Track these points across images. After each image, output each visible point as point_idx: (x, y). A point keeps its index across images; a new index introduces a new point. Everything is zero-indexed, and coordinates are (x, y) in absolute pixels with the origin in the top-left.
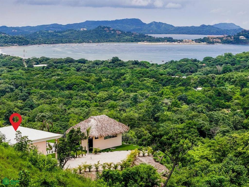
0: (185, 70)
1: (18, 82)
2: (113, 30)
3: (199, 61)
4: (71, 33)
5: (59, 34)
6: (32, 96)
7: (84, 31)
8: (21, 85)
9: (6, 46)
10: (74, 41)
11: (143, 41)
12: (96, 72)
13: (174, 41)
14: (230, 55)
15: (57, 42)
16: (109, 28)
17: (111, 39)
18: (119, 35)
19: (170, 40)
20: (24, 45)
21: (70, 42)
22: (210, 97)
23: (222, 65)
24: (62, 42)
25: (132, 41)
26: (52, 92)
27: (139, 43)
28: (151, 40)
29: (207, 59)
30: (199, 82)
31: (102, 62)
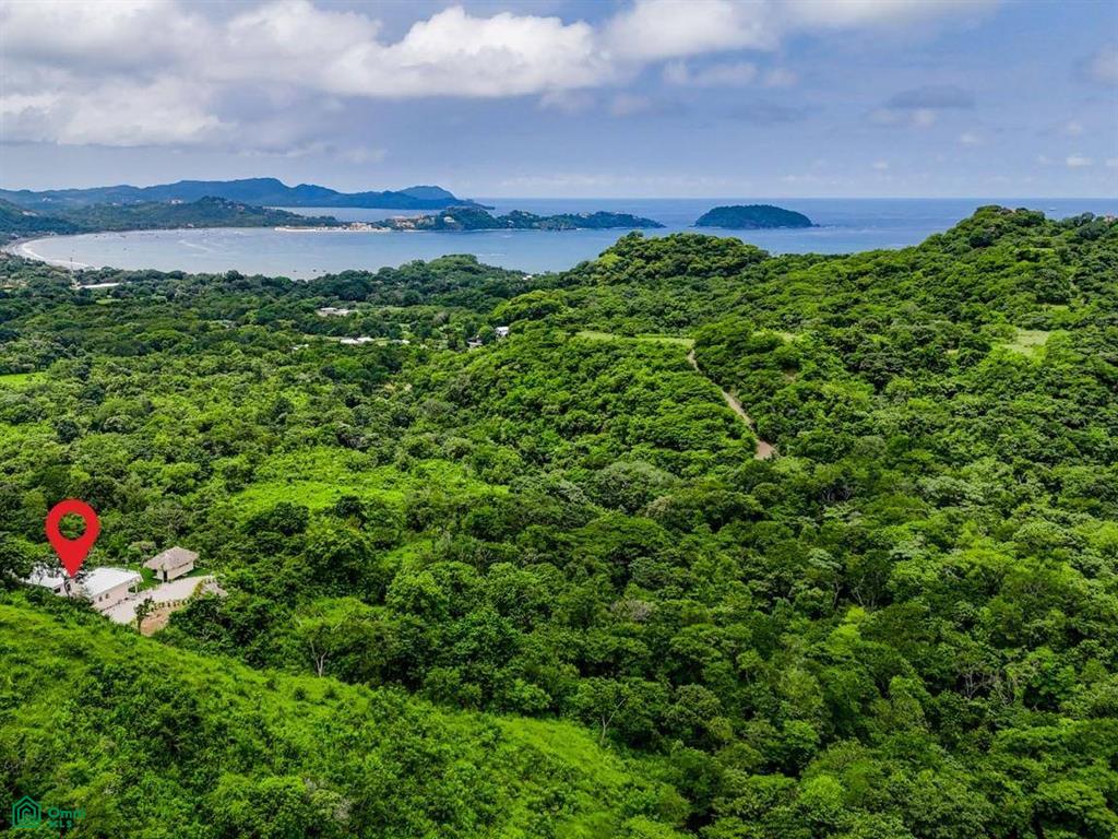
0: (346, 295)
1: (67, 334)
2: (231, 204)
3: (371, 275)
4: (156, 208)
5: (134, 210)
6: (95, 370)
7: (179, 204)
8: (73, 342)
9: (34, 236)
10: (161, 224)
11: (284, 225)
12: (200, 305)
13: (338, 225)
14: (421, 264)
15: (130, 227)
16: (223, 200)
17: (227, 222)
18: (241, 213)
19: (330, 222)
20: (68, 233)
21: (154, 227)
22: (369, 367)
23: (407, 282)
24: (139, 228)
25: (265, 226)
26: (127, 361)
27: (276, 229)
28: (298, 222)
29: (384, 271)
30: (363, 327)
31: (212, 279)
